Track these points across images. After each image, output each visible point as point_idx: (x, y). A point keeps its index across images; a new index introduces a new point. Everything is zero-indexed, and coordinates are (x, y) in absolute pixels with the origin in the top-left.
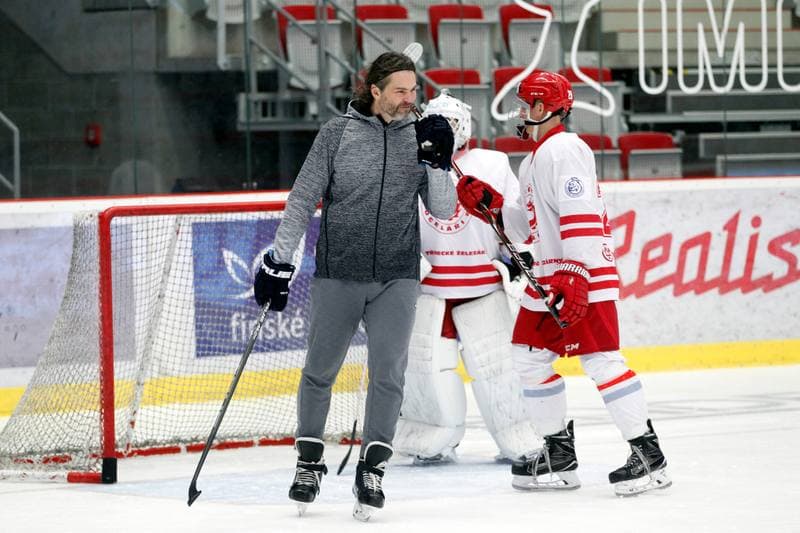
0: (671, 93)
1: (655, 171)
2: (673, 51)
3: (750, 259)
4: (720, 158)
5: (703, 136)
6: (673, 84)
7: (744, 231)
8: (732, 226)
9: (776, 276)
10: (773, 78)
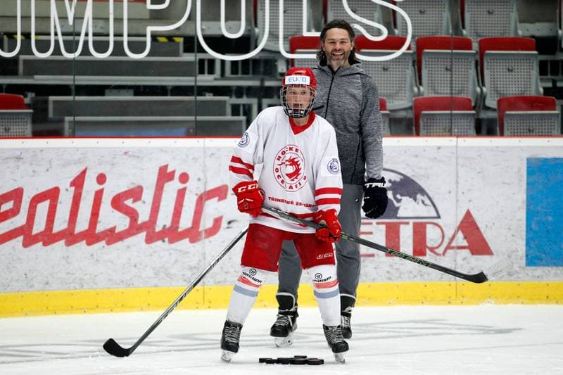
0: (22, 57)
1: (7, 130)
2: (26, 18)
3: (95, 214)
4: (68, 119)
5: (52, 98)
6: (26, 49)
7: (90, 186)
8: (78, 183)
9: (117, 231)
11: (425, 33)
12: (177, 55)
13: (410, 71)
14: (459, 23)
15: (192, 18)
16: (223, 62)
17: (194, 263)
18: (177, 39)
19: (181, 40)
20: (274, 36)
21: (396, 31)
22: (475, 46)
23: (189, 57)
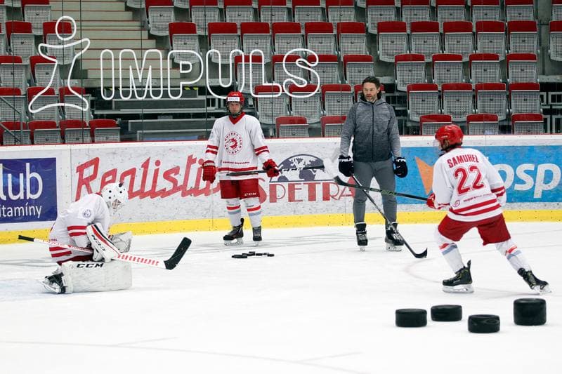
0: (114, 100)
1: (107, 138)
2: (117, 79)
3: (155, 181)
4: (138, 132)
5: (130, 121)
6: (117, 96)
7: (152, 167)
8: (146, 165)
9: (167, 190)
10: (165, 93)
11: (327, 83)
12: (195, 97)
13: (318, 103)
14: (344, 77)
15: (204, 77)
16: (219, 100)
17: (207, 207)
18: (195, 88)
19: (197, 89)
20: (247, 86)
21: (311, 82)
22: (352, 89)
23: (203, 98)
